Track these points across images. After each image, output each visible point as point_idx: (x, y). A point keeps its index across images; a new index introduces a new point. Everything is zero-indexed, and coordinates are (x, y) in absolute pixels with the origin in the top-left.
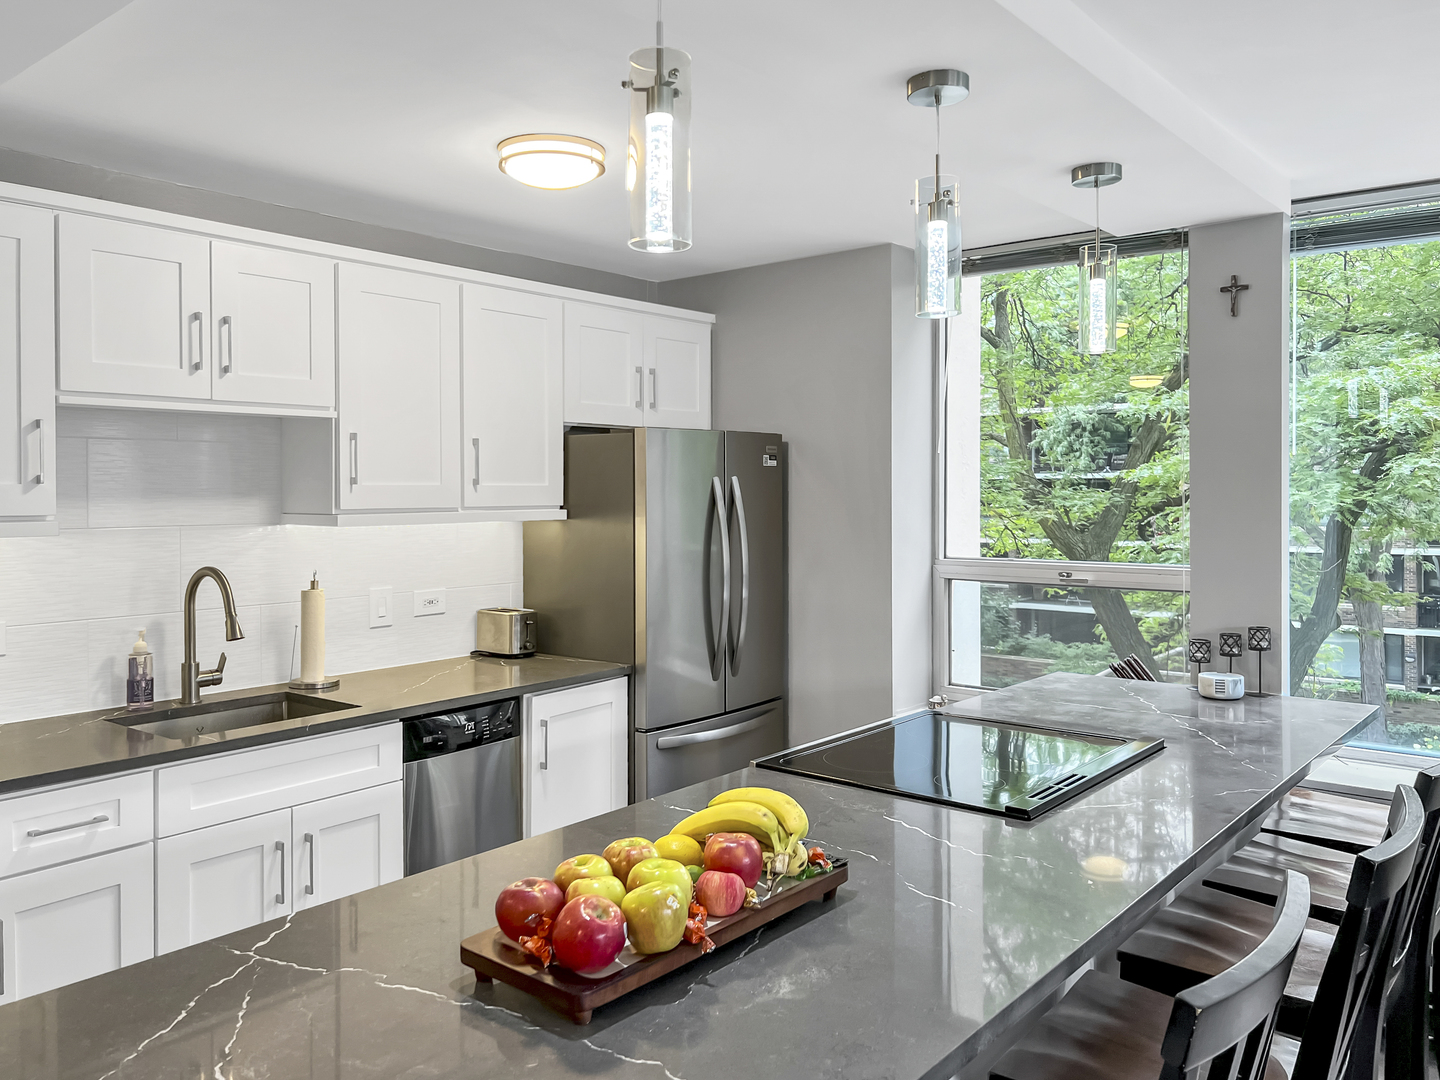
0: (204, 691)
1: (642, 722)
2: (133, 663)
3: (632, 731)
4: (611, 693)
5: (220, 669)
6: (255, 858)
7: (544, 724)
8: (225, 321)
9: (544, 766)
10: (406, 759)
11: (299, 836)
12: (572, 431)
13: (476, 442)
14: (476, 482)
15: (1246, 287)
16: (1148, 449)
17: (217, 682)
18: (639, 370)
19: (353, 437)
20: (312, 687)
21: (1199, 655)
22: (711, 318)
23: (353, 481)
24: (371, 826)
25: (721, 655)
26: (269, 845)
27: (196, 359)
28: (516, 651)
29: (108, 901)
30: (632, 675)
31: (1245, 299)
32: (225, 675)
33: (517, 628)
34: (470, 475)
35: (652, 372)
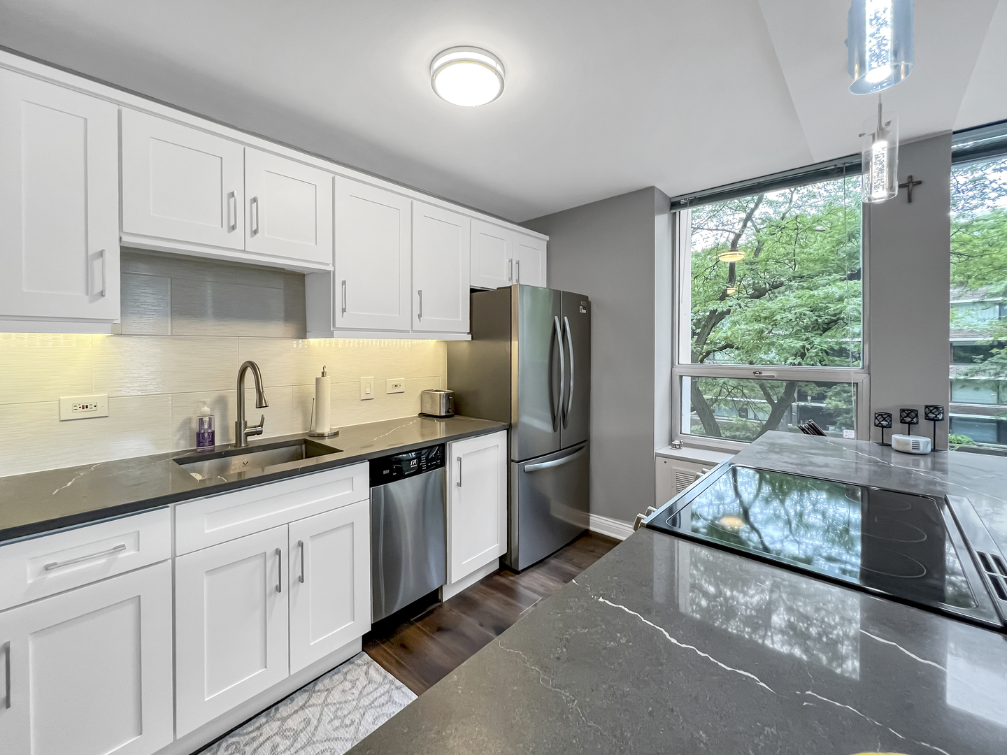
0: (250, 439)
1: (515, 456)
2: (201, 422)
3: (510, 461)
4: (498, 440)
5: (261, 426)
6: (259, 561)
7: (459, 459)
8: (255, 200)
9: (459, 485)
10: (370, 487)
11: (294, 543)
12: (473, 291)
13: (420, 293)
14: (420, 316)
15: (919, 183)
17: (260, 433)
18: (511, 261)
19: (344, 283)
20: (322, 436)
22: (547, 238)
23: (344, 310)
24: (348, 531)
25: (558, 418)
26: (270, 551)
27: (232, 223)
28: (443, 414)
29: (130, 610)
30: (509, 429)
31: (918, 192)
32: (264, 429)
33: (444, 401)
34: (416, 312)
35: (518, 263)
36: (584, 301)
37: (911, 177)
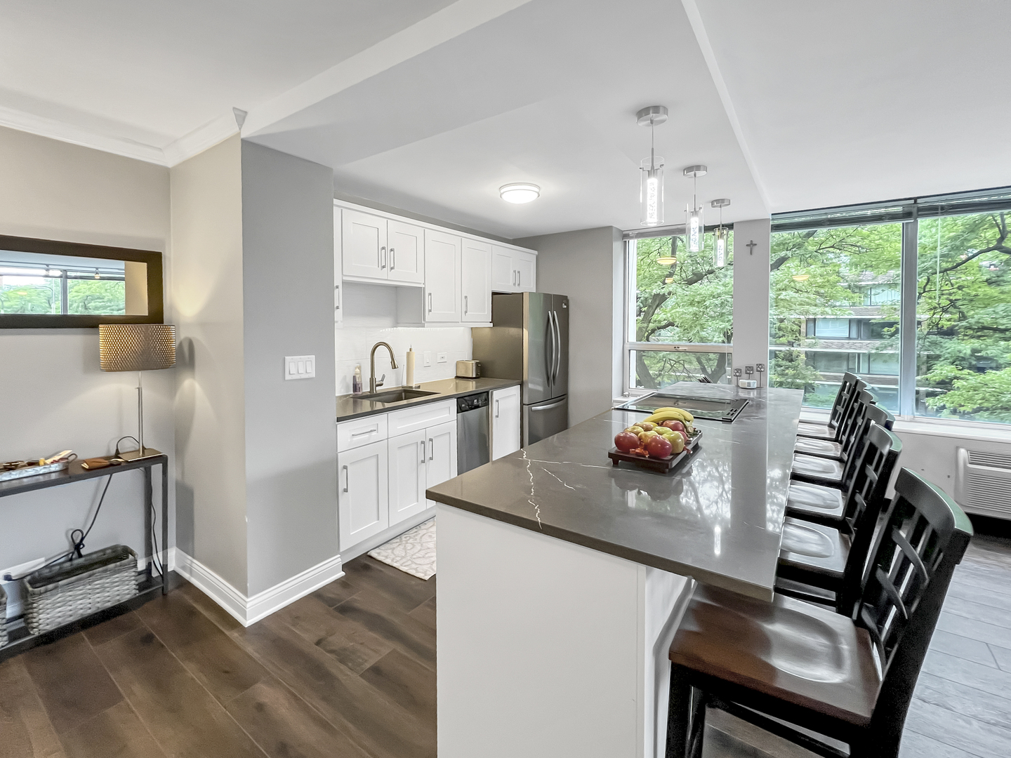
0: (378, 388)
1: (526, 401)
2: (354, 377)
3: (522, 404)
4: (515, 390)
5: (382, 380)
6: (415, 446)
7: (497, 401)
8: (391, 250)
9: (497, 416)
10: (457, 413)
11: (428, 439)
12: (494, 294)
13: (466, 297)
14: (466, 312)
15: (756, 245)
16: (654, 307)
17: (381, 385)
18: (515, 271)
19: (430, 294)
20: (411, 387)
21: (738, 374)
22: (536, 252)
23: (430, 311)
24: (448, 436)
25: (549, 379)
26: (419, 443)
27: (383, 264)
28: (474, 376)
29: (374, 460)
30: (522, 385)
31: (755, 249)
32: (384, 382)
33: (474, 368)
34: (464, 310)
35: (519, 272)
36: (564, 299)
37: (752, 241)
